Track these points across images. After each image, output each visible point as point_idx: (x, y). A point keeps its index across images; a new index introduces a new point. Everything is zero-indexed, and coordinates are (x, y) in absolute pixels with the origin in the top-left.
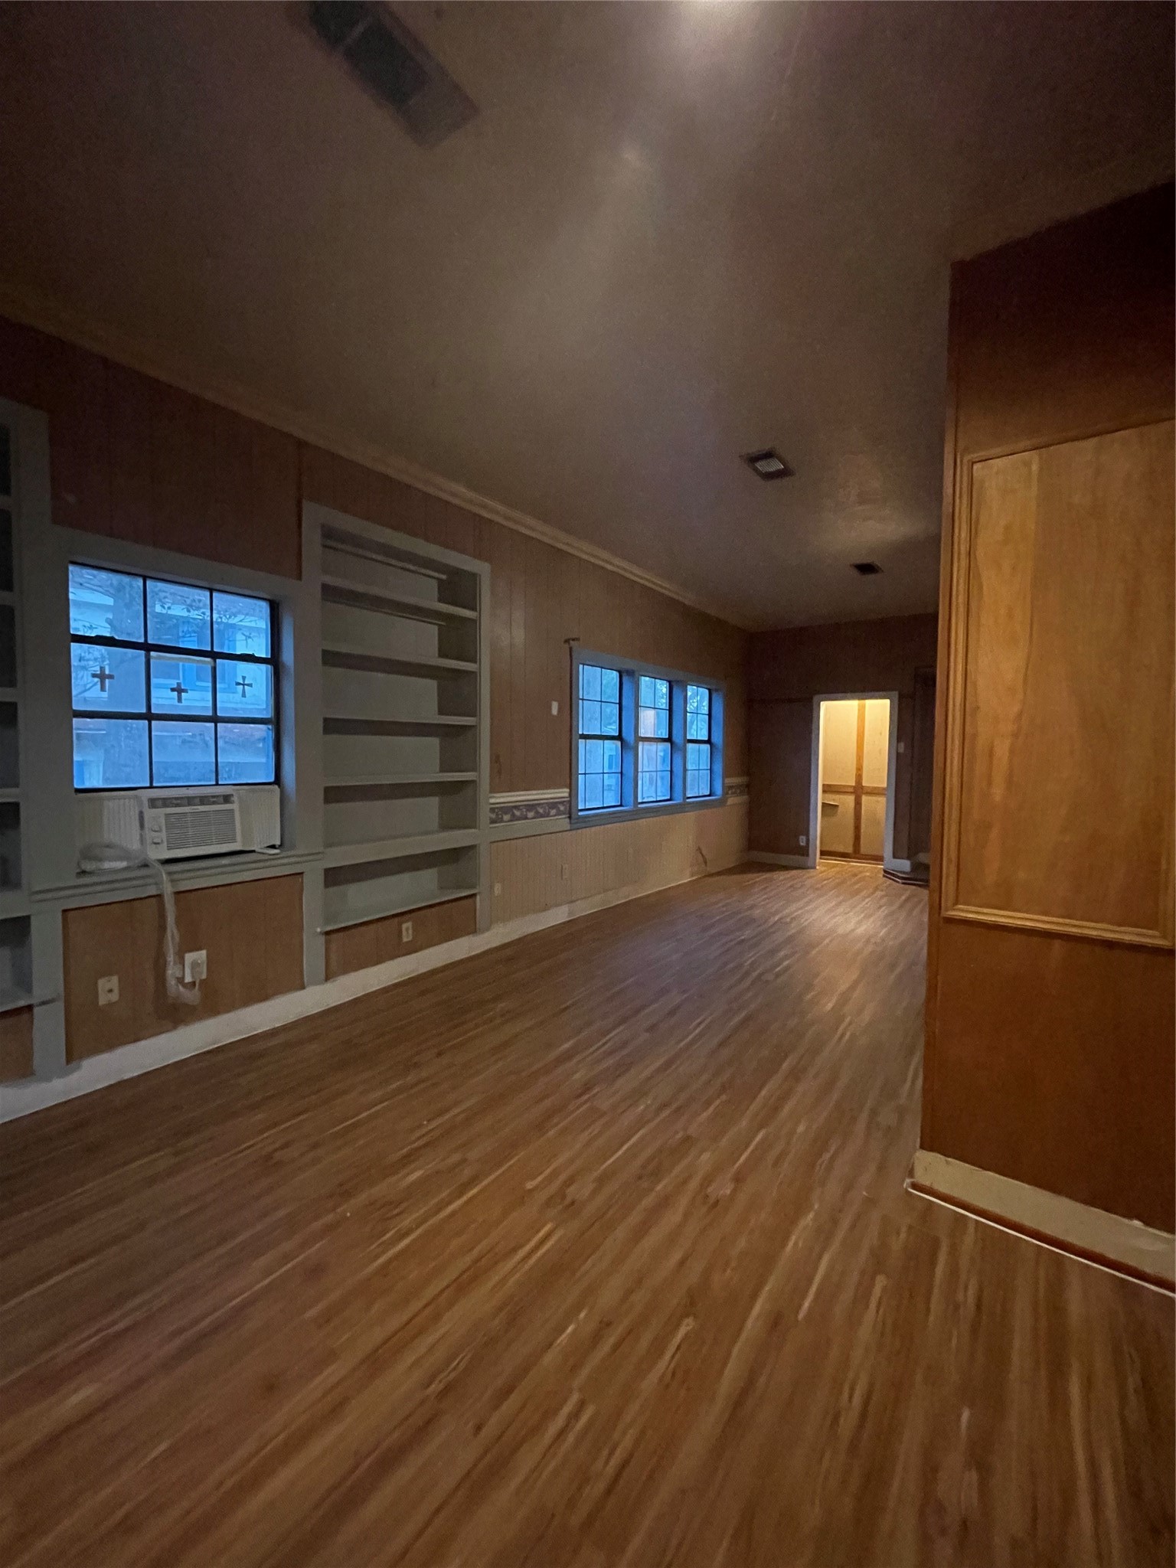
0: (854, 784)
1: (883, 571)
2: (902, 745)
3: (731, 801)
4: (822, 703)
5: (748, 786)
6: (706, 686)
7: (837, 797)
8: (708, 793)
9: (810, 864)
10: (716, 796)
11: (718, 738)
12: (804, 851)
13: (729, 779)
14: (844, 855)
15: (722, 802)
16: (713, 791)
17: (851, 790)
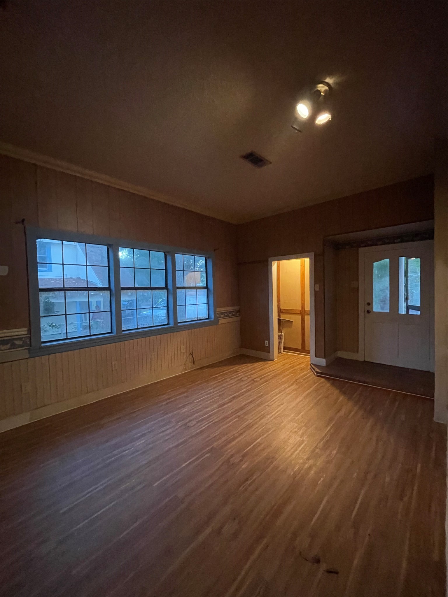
0: (300, 309)
1: (271, 163)
2: (317, 286)
3: (222, 321)
4: (273, 262)
5: (239, 311)
6: (204, 256)
7: (292, 316)
8: (207, 317)
9: (271, 357)
10: (211, 319)
11: (211, 286)
12: (268, 350)
13: (219, 309)
14: (296, 350)
15: (215, 322)
16: (209, 317)
17: (299, 312)
